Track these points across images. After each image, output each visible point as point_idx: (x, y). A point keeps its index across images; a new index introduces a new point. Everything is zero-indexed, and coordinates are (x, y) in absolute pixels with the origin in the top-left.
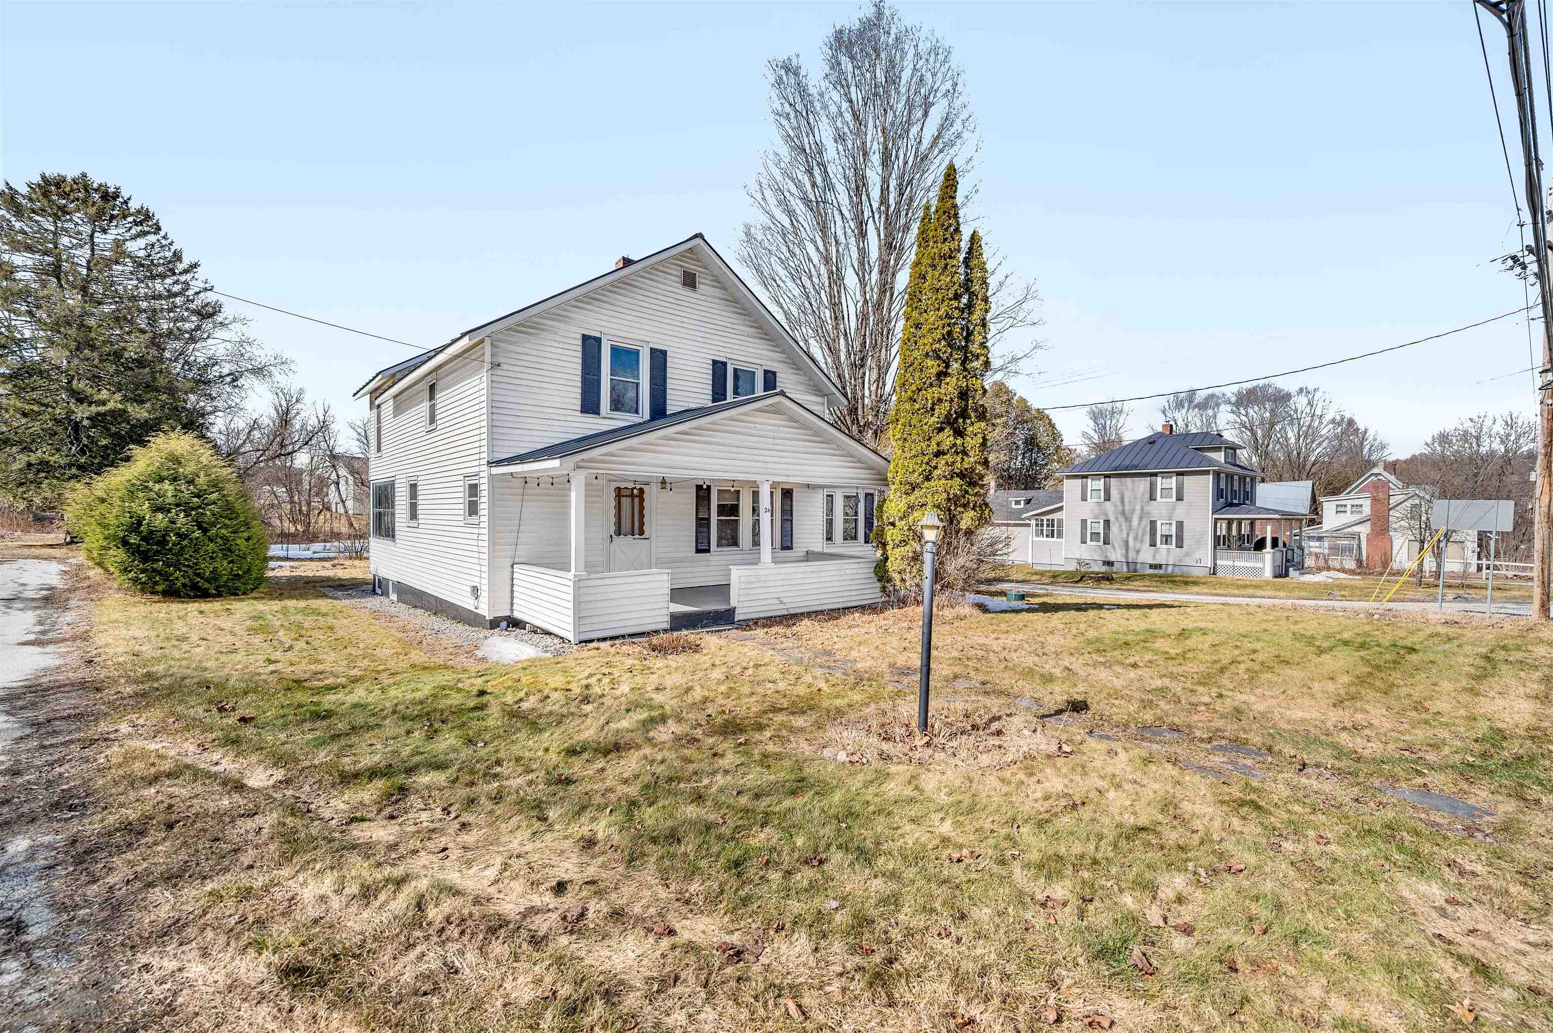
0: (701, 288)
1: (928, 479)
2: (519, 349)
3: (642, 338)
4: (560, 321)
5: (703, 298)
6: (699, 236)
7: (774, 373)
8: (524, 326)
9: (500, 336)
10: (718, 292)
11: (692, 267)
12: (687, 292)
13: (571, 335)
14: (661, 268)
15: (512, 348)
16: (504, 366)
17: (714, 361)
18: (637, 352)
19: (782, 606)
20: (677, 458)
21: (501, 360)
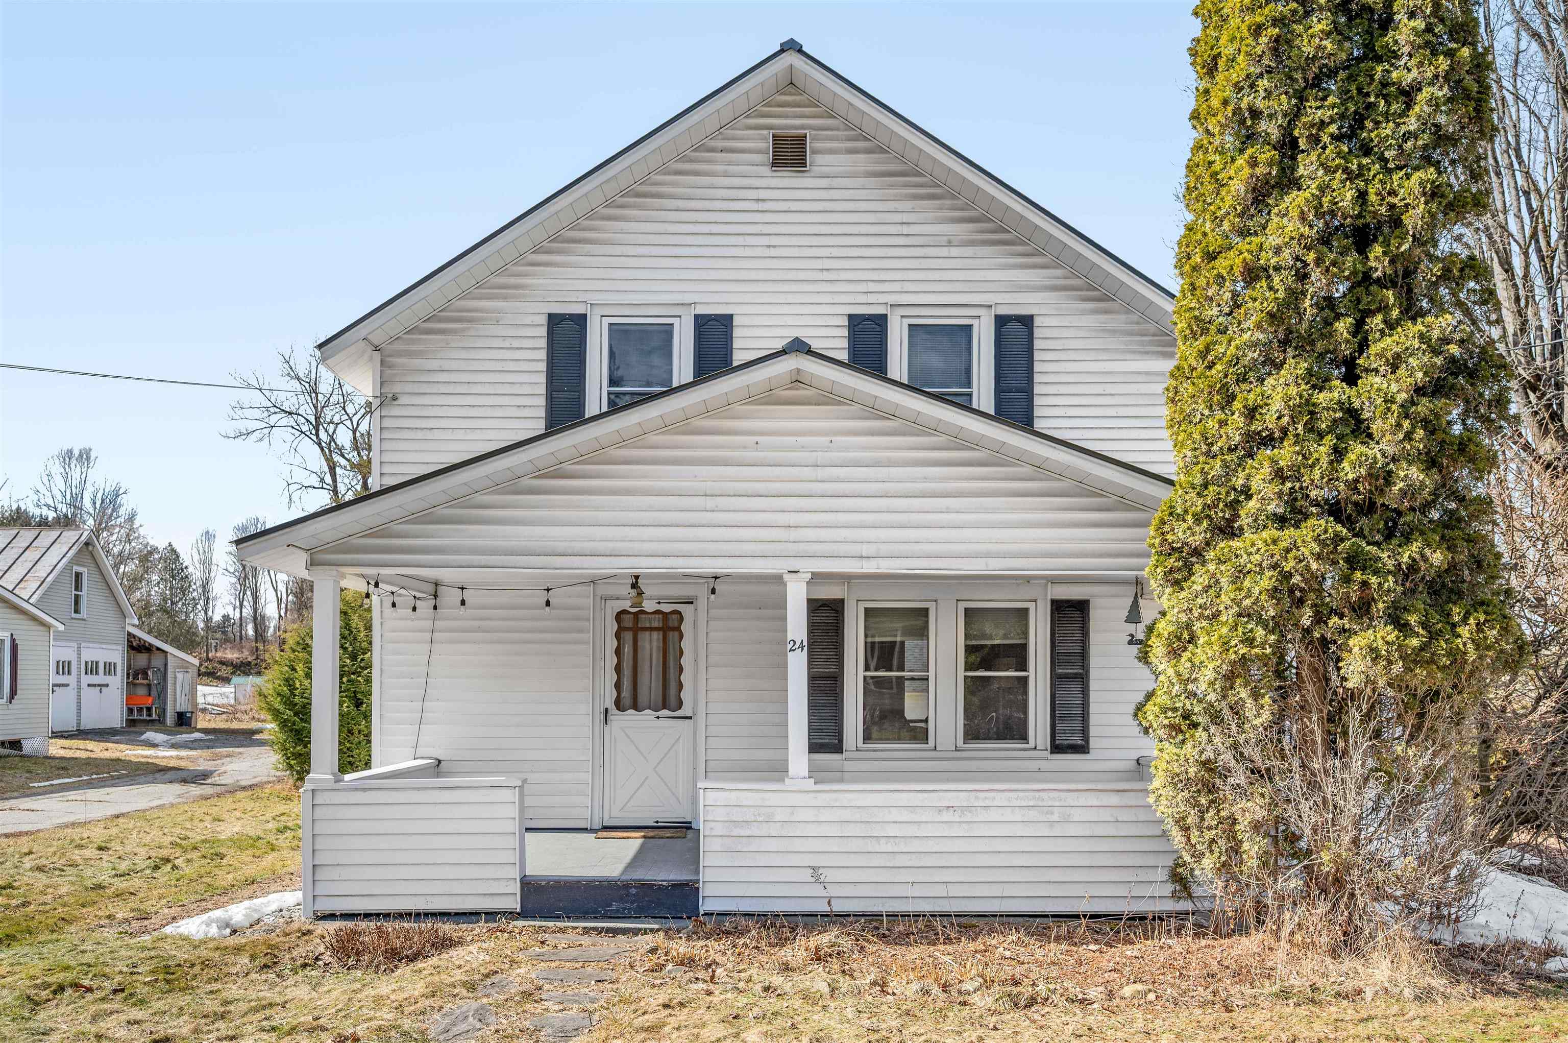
0: (819, 162)
1: (1229, 530)
2: (434, 364)
3: (679, 298)
4: (505, 298)
5: (824, 183)
6: (791, 46)
7: (1027, 321)
8: (440, 320)
9: (398, 346)
10: (862, 162)
11: (790, 124)
12: (786, 179)
13: (528, 320)
14: (720, 144)
15: (417, 362)
16: (403, 400)
17: (851, 317)
18: (667, 330)
19: (818, 890)
20: (539, 530)
21: (397, 388)
